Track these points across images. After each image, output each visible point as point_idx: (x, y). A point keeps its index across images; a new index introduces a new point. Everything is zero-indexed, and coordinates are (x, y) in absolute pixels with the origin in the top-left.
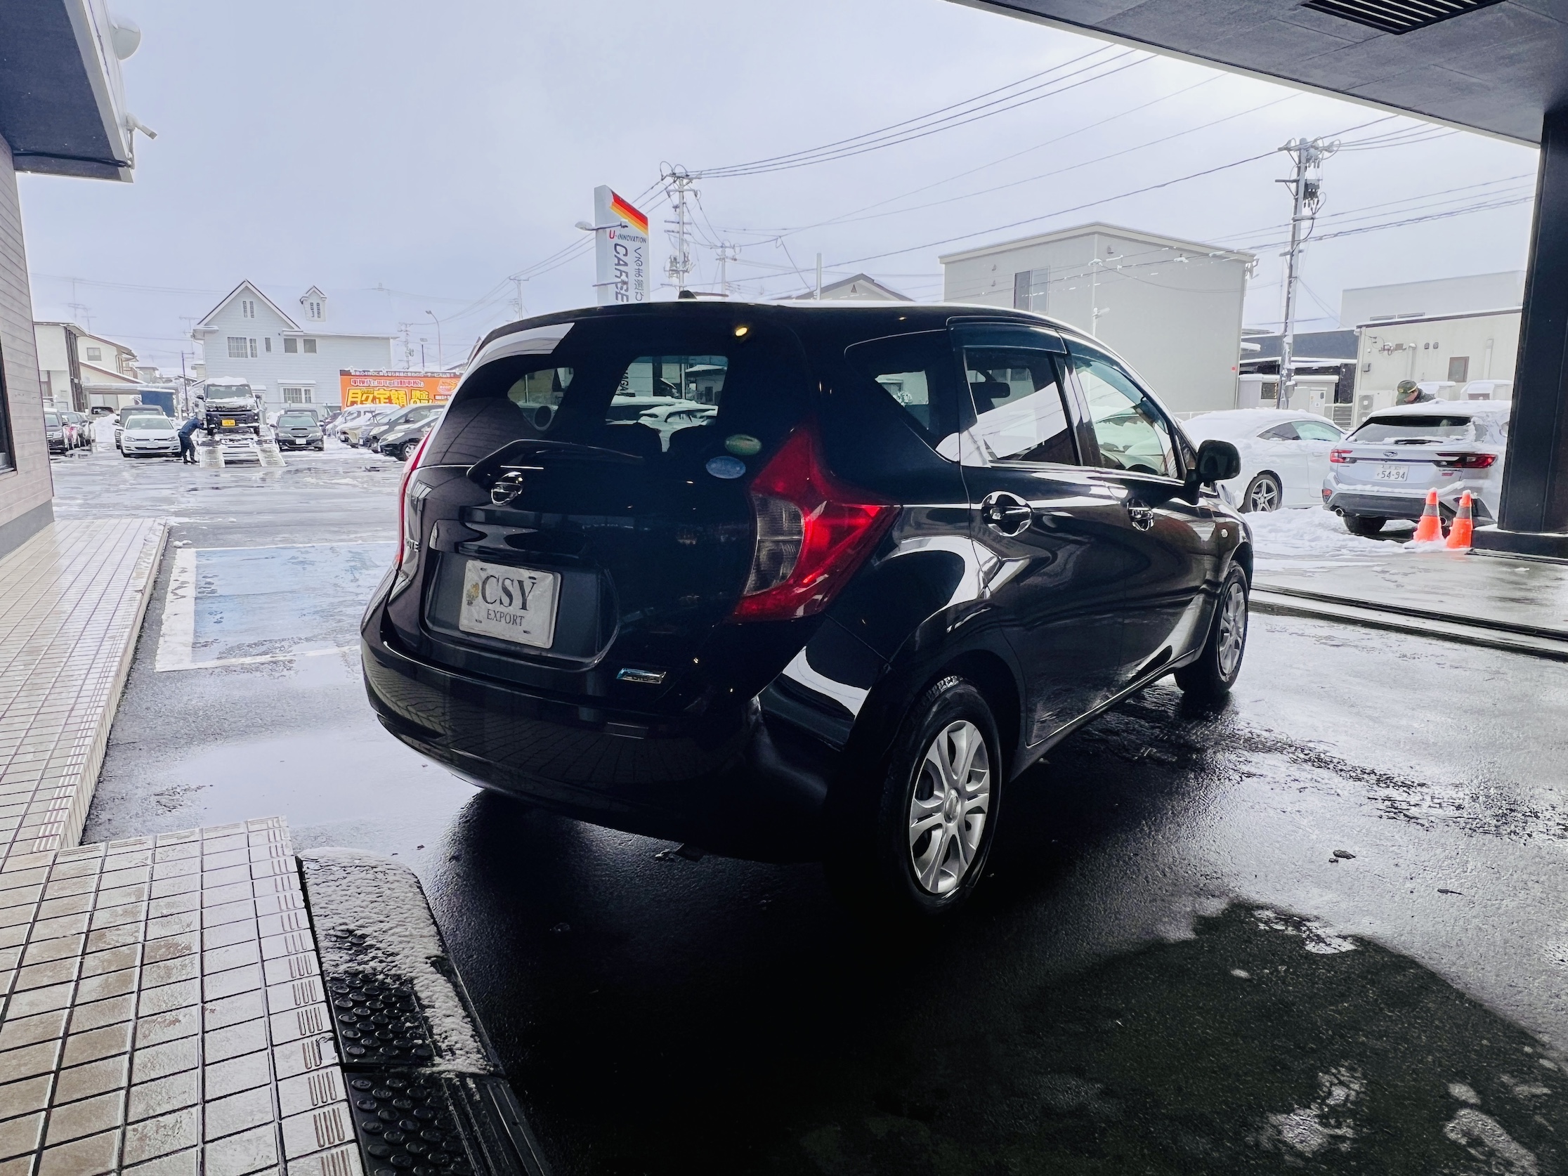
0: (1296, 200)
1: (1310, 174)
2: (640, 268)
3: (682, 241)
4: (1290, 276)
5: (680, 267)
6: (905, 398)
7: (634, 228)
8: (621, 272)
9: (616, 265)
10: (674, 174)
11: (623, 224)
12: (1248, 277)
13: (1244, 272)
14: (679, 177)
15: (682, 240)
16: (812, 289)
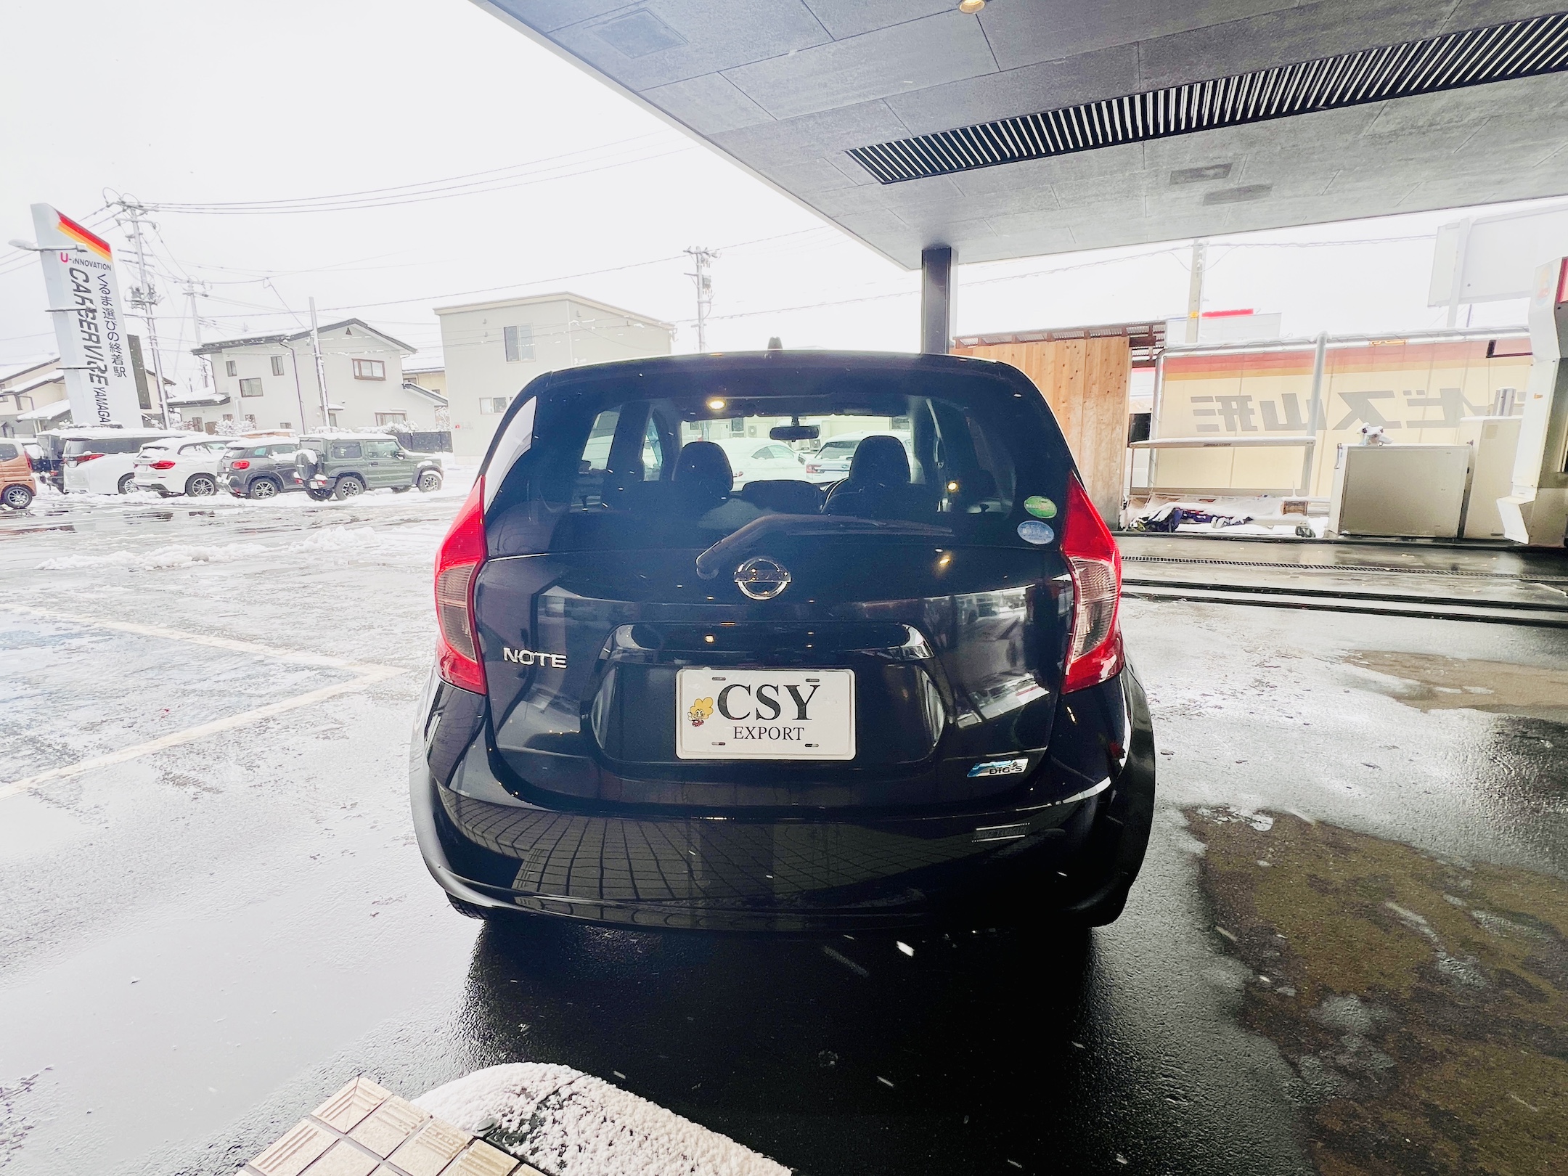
0: (698, 288)
1: (705, 271)
2: (108, 296)
3: (143, 273)
4: (700, 342)
5: (145, 298)
6: (412, 426)
7: (93, 254)
8: (83, 299)
9: (75, 290)
10: (123, 203)
11: (80, 248)
12: (671, 341)
13: (669, 339)
14: (129, 207)
15: (144, 271)
16: (309, 329)
